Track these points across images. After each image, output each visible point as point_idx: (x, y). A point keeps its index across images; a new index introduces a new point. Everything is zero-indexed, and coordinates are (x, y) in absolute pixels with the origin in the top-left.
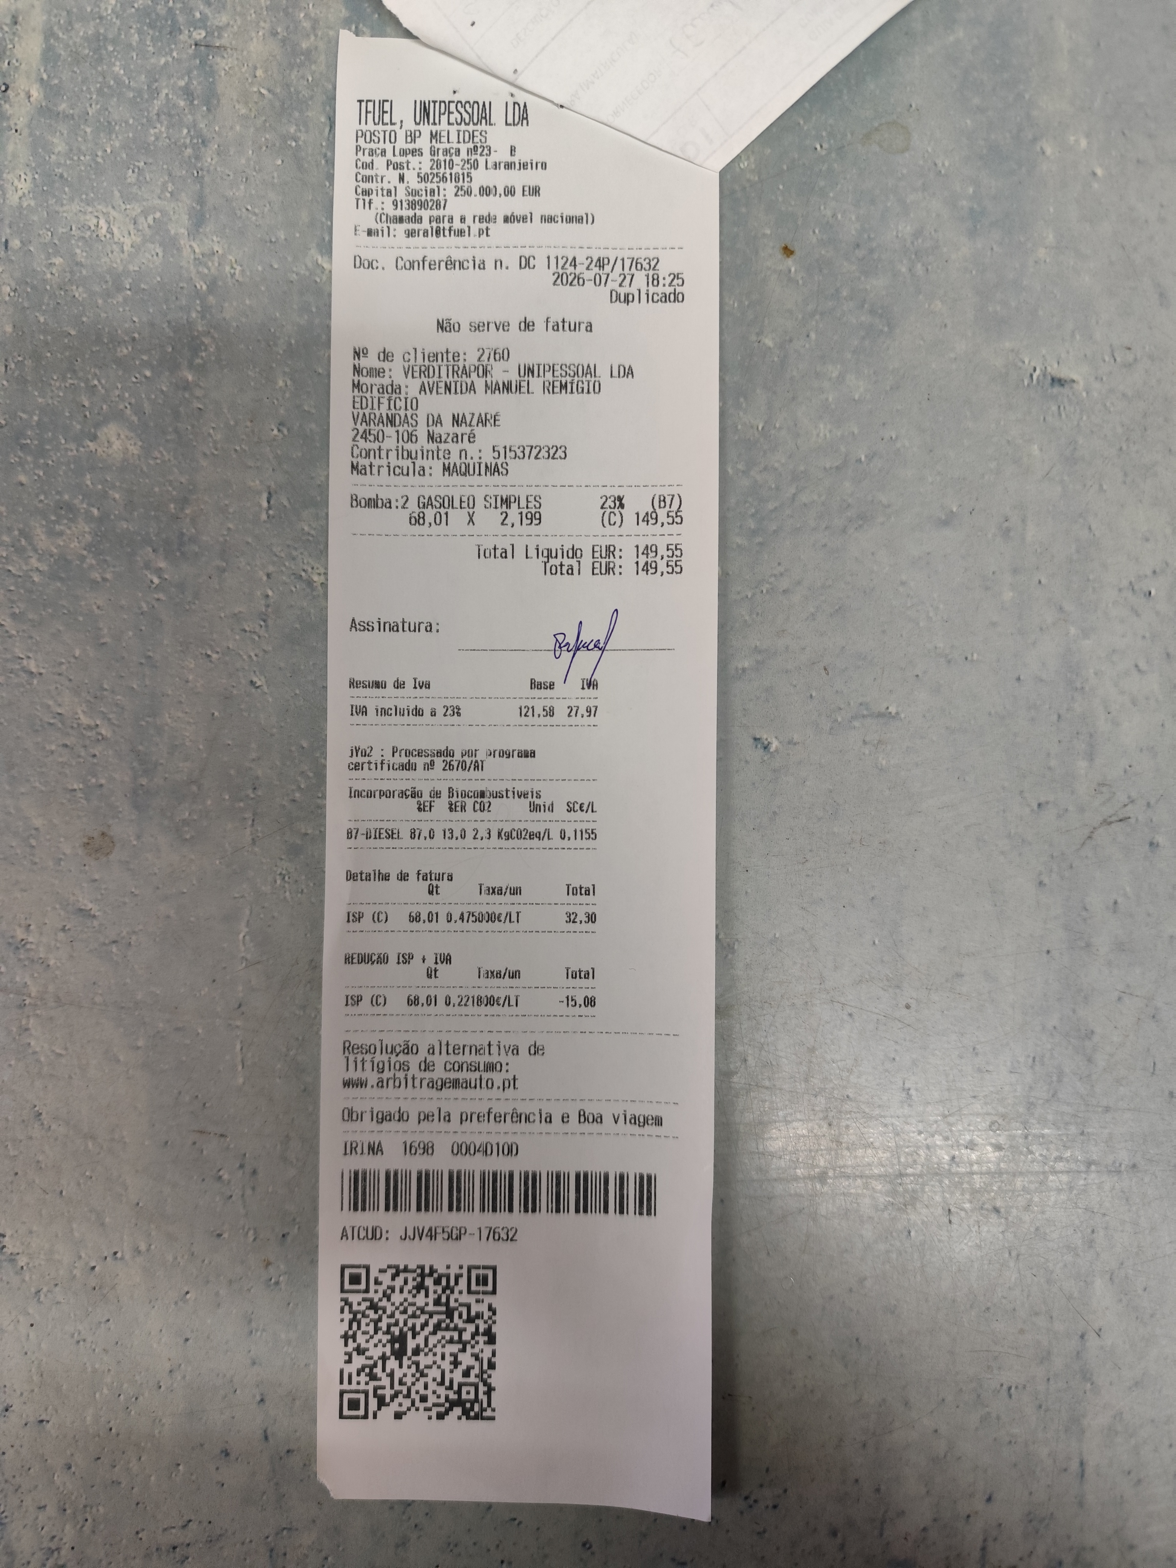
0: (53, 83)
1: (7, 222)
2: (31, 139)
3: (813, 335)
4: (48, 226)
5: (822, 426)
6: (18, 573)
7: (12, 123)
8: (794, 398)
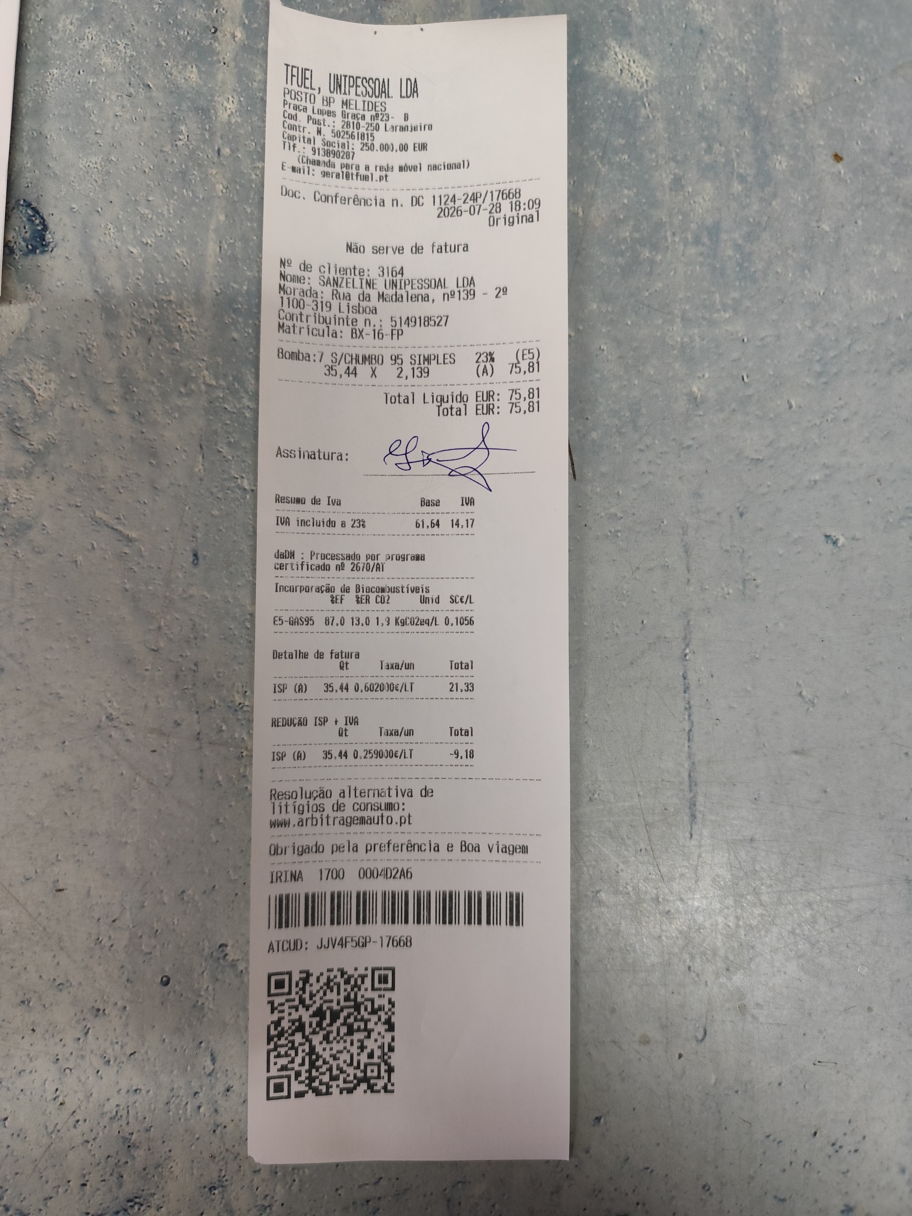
0: (253, 27)
1: (219, 134)
2: (236, 70)
3: (860, 222)
4: (252, 138)
5: (869, 292)
6: (232, 410)
7: (221, 58)
8: (847, 271)
